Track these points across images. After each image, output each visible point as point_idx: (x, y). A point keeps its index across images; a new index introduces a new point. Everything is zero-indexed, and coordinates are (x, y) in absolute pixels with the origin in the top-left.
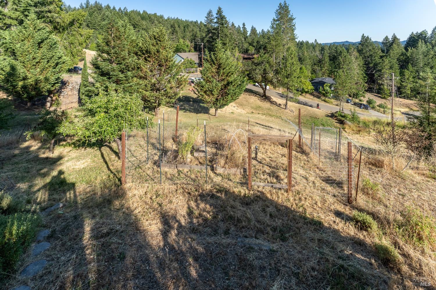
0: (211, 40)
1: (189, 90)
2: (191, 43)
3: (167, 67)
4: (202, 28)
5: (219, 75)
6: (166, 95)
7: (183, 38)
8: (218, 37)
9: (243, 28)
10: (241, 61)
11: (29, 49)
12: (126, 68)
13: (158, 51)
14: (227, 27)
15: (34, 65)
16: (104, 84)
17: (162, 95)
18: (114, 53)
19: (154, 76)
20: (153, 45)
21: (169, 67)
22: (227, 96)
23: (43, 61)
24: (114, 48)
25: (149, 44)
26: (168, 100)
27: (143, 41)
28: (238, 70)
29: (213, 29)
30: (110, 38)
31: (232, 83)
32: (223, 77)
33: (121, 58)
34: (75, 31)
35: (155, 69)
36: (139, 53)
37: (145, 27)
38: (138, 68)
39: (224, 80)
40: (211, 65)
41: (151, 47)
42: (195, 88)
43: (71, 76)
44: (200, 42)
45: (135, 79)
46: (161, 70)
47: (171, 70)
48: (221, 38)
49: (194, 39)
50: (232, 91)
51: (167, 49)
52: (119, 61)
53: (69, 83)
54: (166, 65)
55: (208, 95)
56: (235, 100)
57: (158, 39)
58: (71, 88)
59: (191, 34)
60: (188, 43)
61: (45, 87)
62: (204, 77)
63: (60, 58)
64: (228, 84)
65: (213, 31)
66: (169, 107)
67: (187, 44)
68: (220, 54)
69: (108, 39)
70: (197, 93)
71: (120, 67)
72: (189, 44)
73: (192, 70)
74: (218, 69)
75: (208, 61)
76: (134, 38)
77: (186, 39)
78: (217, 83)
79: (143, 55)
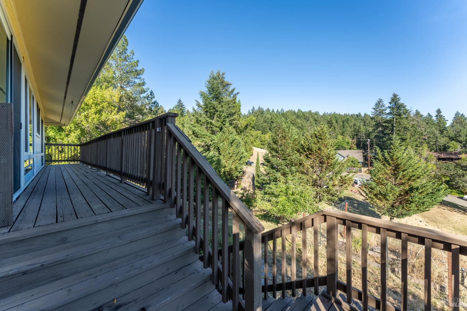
0: (381, 135)
1: (352, 191)
2: (353, 139)
3: (329, 165)
4: (367, 122)
5: (396, 178)
6: (328, 191)
7: (342, 134)
8: (392, 130)
9: (437, 116)
10: (433, 162)
11: (226, 147)
12: (290, 163)
13: (319, 149)
14: (407, 118)
15: (229, 158)
16: (274, 176)
17: (324, 192)
18: (281, 151)
19: (315, 172)
20: (314, 143)
21: (331, 165)
22: (410, 204)
23: (234, 155)
24: (281, 146)
25: (311, 142)
26: (330, 197)
27: (305, 139)
28: (427, 173)
29: (385, 122)
30: (278, 138)
31: (417, 189)
32: (403, 181)
33: (287, 154)
34: (248, 132)
35: (316, 166)
36: (301, 151)
37: (300, 125)
38: (301, 164)
39: (403, 184)
40: (384, 165)
41: (313, 145)
42: (361, 189)
43: (247, 167)
44: (365, 137)
45: (298, 173)
46: (322, 167)
47: (333, 168)
48: (398, 132)
49: (356, 135)
50: (417, 199)
51: (329, 147)
52: (285, 157)
53: (246, 173)
54: (328, 163)
55: (380, 199)
56: (423, 211)
57: (319, 137)
58: (248, 176)
59: (353, 129)
60: (348, 139)
61: (236, 174)
62: (374, 178)
63: (242, 153)
64: (411, 190)
65: (384, 124)
66: (329, 205)
67: (347, 141)
68: (398, 152)
69: (276, 139)
70: (364, 195)
71: (286, 162)
72: (350, 140)
73: (355, 170)
74: (394, 170)
75: (379, 160)
76: (296, 137)
77: (345, 135)
78: (394, 186)
79: (304, 153)
